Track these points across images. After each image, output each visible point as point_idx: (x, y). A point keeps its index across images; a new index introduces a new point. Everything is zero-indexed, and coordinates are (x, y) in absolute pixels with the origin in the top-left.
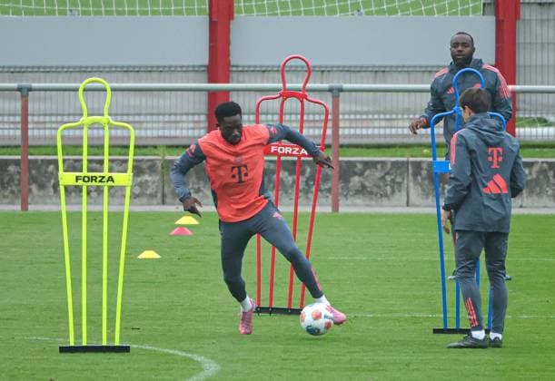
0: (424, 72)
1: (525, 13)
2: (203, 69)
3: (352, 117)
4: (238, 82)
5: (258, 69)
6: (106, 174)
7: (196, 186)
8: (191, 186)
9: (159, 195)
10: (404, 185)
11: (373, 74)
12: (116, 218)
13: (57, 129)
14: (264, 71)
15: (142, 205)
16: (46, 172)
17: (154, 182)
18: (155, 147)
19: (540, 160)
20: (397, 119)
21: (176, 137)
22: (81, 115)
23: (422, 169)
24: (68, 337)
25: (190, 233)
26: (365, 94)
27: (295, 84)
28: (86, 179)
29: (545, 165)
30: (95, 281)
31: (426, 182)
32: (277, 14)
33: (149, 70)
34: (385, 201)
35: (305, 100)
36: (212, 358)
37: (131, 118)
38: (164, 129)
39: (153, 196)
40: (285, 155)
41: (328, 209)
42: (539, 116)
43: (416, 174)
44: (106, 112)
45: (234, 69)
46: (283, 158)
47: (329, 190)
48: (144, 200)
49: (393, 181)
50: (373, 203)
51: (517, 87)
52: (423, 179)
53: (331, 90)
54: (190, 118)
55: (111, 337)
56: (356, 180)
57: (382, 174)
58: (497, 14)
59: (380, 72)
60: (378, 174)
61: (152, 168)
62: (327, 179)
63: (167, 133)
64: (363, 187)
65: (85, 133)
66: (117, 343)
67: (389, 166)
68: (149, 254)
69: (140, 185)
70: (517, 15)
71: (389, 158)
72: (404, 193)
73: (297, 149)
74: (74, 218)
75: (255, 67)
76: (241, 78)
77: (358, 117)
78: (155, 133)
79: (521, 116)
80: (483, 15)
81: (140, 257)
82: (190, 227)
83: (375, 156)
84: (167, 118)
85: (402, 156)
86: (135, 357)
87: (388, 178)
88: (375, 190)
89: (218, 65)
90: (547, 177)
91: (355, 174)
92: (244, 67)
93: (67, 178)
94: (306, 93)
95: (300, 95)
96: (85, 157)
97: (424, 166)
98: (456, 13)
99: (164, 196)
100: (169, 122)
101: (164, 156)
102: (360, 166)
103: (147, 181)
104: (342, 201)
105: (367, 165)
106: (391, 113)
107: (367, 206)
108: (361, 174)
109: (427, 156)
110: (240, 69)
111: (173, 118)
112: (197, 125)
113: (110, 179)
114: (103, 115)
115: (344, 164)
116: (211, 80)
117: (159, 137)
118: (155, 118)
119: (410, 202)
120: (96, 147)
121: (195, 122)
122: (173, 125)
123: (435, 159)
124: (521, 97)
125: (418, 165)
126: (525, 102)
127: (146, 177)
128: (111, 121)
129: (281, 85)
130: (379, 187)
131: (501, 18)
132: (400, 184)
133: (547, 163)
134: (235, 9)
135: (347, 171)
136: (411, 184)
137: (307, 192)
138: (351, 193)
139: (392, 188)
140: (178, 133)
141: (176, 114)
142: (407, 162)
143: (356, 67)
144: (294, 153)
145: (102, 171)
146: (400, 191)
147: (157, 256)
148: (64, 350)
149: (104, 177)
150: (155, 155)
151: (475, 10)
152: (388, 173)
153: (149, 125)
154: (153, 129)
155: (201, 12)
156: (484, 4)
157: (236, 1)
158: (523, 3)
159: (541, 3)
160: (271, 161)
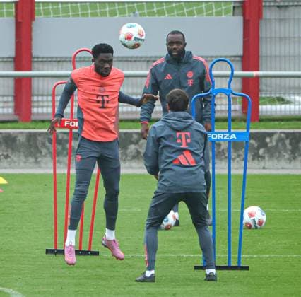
1: (267, 14)
2: (10, 60)
4: (38, 70)
5: (54, 59)
7: (5, 153)
8: (1, 153)
14: (59, 61)
19: (279, 131)
29: (283, 135)
32: (69, 16)
40: (75, 128)
42: (278, 96)
45: (36, 60)
46: (74, 130)
51: (260, 73)
56: (132, 148)
58: (244, 15)
64: (138, 152)
70: (260, 15)
75: (52, 58)
76: (41, 67)
79: (263, 96)
80: (234, 15)
89: (23, 57)
90: (284, 144)
91: (132, 143)
92: (43, 58)
98: (211, 15)
102: (135, 137)
108: (137, 143)
110: (40, 60)
112: (6, 105)
115: (123, 135)
116: (17, 69)
121: (4, 102)
124: (263, 81)
126: (266, 85)
131: (247, 18)
133: (284, 133)
134: (36, 12)
135: (125, 141)
138: (128, 158)
151: (227, 12)
155: (9, 14)
156: (234, 7)
157: (36, 5)
158: (265, 6)
159: (278, 6)
160: (65, 133)
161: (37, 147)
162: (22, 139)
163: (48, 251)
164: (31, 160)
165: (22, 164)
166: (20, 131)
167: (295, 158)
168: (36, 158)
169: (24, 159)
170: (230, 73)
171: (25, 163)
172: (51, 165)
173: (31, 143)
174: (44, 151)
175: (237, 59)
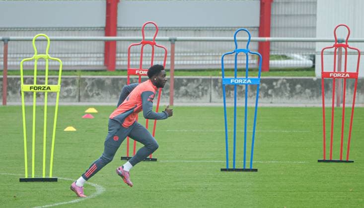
0: (221, 30)
2: (102, 29)
3: (182, 54)
4: (121, 36)
5: (132, 29)
6: (46, 85)
7: (97, 92)
8: (94, 92)
9: (77, 97)
10: (209, 91)
11: (194, 31)
12: (51, 109)
13: (21, 61)
14: (135, 30)
15: (68, 102)
16: (16, 84)
17: (74, 90)
18: (75, 71)
19: (282, 78)
20: (206, 56)
21: (87, 66)
22: (34, 53)
23: (218, 82)
24: (25, 174)
25: (93, 117)
26: (189, 42)
27: (149, 37)
28: (36, 88)
29: (285, 81)
30: (39, 144)
31: (221, 90)
33: (74, 29)
34: (198, 100)
35: (154, 46)
36: (102, 185)
37: (63, 56)
38: (81, 61)
39: (74, 97)
40: (143, 75)
42: (282, 54)
43: (215, 85)
44: (47, 52)
45: (119, 29)
46: (142, 77)
47: (168, 94)
48: (69, 99)
49: (203, 89)
50: (192, 101)
51: (270, 39)
52: (219, 88)
53: (170, 40)
54: (95, 55)
55: (47, 174)
56: (183, 88)
57: (197, 85)
59: (197, 30)
60: (195, 85)
61: (73, 82)
62: (167, 88)
63: (82, 63)
64: (187, 92)
65: (36, 63)
66: (51, 177)
67: (201, 81)
68: (70, 129)
69: (67, 91)
71: (201, 77)
72: (208, 96)
74: (29, 109)
75: (131, 27)
76: (123, 34)
77: (185, 54)
78: (76, 63)
79: (273, 54)
81: (65, 130)
82: (93, 114)
83: (193, 76)
84: (82, 55)
85: (208, 75)
86: (60, 184)
87: (200, 87)
88: (193, 94)
89: (111, 27)
90: (285, 87)
91: (182, 85)
92: (124, 28)
93: (25, 88)
94: (155, 42)
95: (152, 43)
96: (35, 76)
97: (220, 81)
99: (79, 97)
100: (84, 57)
101: (80, 76)
102: (185, 81)
103: (71, 89)
104: (175, 100)
105: (189, 80)
106: (203, 52)
107: (188, 102)
108: (186, 85)
109: (219, 75)
110: (123, 29)
111: (86, 55)
112: (98, 59)
113: (49, 88)
114: (45, 54)
115: (177, 80)
116: (107, 34)
117: (78, 66)
118: (76, 55)
119: (212, 100)
120: (41, 71)
121: (98, 57)
122: (86, 59)
123: (223, 77)
124: (272, 44)
125: (216, 80)
126: (275, 46)
127: (70, 87)
128: (50, 57)
129: (142, 38)
130: (195, 92)
132: (206, 90)
133: (286, 79)
135: (178, 84)
136: (213, 91)
138: (180, 95)
139: (202, 92)
140: (88, 63)
141: (87, 53)
142: (211, 79)
143: (185, 28)
145: (44, 84)
147: (75, 130)
148: (22, 180)
149: (45, 87)
150: (75, 75)
152: (200, 85)
153: (73, 59)
154: (75, 61)
160: (137, 79)
161: (118, 88)
162: (108, 82)
163: (123, 158)
164: (114, 97)
165: (108, 100)
166: (107, 77)
167: (292, 96)
169: (109, 96)
170: (248, 38)
171: (110, 98)
173: (115, 85)
175: (256, 29)
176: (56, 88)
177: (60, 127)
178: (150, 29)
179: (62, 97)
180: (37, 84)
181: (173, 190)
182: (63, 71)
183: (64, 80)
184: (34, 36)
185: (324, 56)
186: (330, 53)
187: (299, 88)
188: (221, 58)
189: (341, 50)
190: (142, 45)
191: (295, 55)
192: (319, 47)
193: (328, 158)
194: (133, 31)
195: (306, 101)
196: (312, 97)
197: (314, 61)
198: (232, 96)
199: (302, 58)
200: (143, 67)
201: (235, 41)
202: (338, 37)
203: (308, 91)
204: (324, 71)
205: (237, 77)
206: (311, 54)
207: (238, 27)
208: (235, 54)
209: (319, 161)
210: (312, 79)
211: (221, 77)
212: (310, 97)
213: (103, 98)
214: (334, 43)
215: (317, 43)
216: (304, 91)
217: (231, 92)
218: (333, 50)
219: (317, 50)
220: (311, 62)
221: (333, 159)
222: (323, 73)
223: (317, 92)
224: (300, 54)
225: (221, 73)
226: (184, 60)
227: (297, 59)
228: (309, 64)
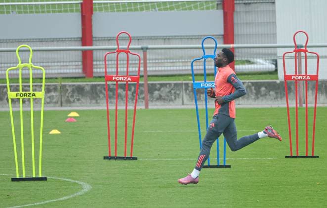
0: (188, 38)
1: (238, 8)
2: (79, 39)
3: (154, 61)
4: (96, 45)
5: (106, 39)
6: (31, 92)
7: (78, 97)
8: (75, 97)
9: (60, 102)
10: (181, 95)
11: (163, 40)
12: (37, 114)
13: (6, 70)
14: (109, 39)
15: (51, 107)
16: (3, 92)
17: (57, 96)
18: (57, 78)
19: (247, 81)
20: (176, 62)
21: (67, 73)
22: (18, 63)
23: (189, 87)
24: (16, 174)
25: (75, 120)
26: (160, 50)
27: (124, 46)
28: (22, 95)
29: (250, 84)
30: (28, 146)
31: (192, 93)
32: (115, 11)
33: (53, 40)
34: (171, 103)
35: (129, 54)
36: (88, 182)
37: (44, 64)
38: (61, 69)
39: (56, 102)
40: (119, 81)
41: (144, 108)
42: (246, 59)
43: (186, 89)
44: (30, 61)
45: (94, 39)
46: (119, 83)
47: (144, 98)
48: (52, 105)
49: (175, 93)
50: (166, 104)
51: (235, 45)
52: (190, 92)
53: (142, 48)
54: (74, 64)
55: (37, 173)
56: (156, 93)
57: (170, 89)
58: (223, 9)
59: (167, 39)
60: (168, 90)
61: (55, 89)
62: (142, 92)
63: (62, 71)
64: (160, 96)
65: (20, 72)
66: (40, 176)
67: (173, 85)
68: (55, 132)
69: (50, 97)
70: (233, 9)
71: (172, 81)
72: (181, 99)
73: (126, 78)
74: (17, 115)
75: (105, 37)
76: (98, 43)
77: (157, 61)
78: (56, 72)
79: (237, 59)
80: (217, 9)
81: (50, 133)
82: (75, 117)
83: (166, 81)
84: (62, 64)
85: (179, 80)
86: (49, 183)
87: (173, 91)
88: (166, 97)
89: (86, 37)
90: (251, 90)
91: (156, 90)
92: (99, 38)
93: (12, 95)
94: (129, 50)
95: (127, 51)
96: (21, 84)
97: (190, 85)
98: (203, 9)
99: (62, 103)
100: (63, 66)
101: (61, 83)
102: (158, 86)
103: (53, 96)
104: (150, 104)
105: (162, 85)
106: (173, 59)
107: (162, 105)
108: (159, 90)
109: (190, 80)
110: (97, 39)
111: (65, 64)
112: (77, 67)
113: (34, 94)
114: (28, 63)
115: (150, 85)
116: (83, 44)
117: (58, 74)
118: (56, 64)
119: (184, 104)
120: (26, 79)
121: (76, 66)
122: (65, 67)
123: (194, 82)
124: (237, 50)
125: (187, 85)
126: (239, 53)
127: (53, 93)
128: (33, 66)
129: (116, 47)
130: (168, 96)
131: (226, 11)
132: (178, 94)
133: (251, 82)
134: (94, 9)
135: (152, 89)
136: (184, 94)
137: (132, 100)
138: (155, 99)
139: (175, 96)
140: (68, 71)
141: (66, 62)
142: (182, 84)
143: (155, 37)
144: (124, 80)
145: (29, 91)
146: (178, 97)
147: (59, 132)
148: (14, 180)
149: (30, 94)
150: (56, 82)
151: (213, 7)
152: (172, 89)
153: (54, 68)
154: (55, 69)
155: (77, 11)
156: (217, 5)
157: (94, 5)
158: (237, 3)
159: (245, 4)
160: (114, 84)
161: (97, 93)
162: (87, 88)
163: (105, 158)
164: (94, 101)
165: (88, 104)
166: (86, 83)
167: (258, 98)
168: (97, 100)
169: (89, 101)
170: (214, 45)
171: (90, 103)
172: (106, 104)
173: (94, 91)
174: (102, 96)
175: (220, 37)
176: (40, 94)
177: (46, 130)
178: (124, 39)
179: (46, 103)
180: (23, 90)
181: (154, 187)
182: (46, 78)
183: (47, 87)
184: (17, 46)
185: (285, 60)
186: (291, 58)
187: (264, 90)
188: (190, 64)
189: (301, 55)
190: (116, 54)
191: (258, 60)
192: (280, 52)
193: (295, 154)
194: (107, 41)
195: (270, 102)
196: (276, 98)
197: (276, 66)
198: (202, 99)
199: (264, 63)
200: (119, 74)
201: (203, 48)
202: (298, 43)
203: (272, 93)
204: (287, 74)
205: (207, 82)
206: (272, 58)
207: (204, 36)
208: (203, 60)
209: (287, 157)
210: (275, 82)
211: (192, 82)
212: (274, 98)
213: (83, 103)
214: (294, 48)
215: (278, 48)
216: (269, 93)
217: (202, 95)
218: (293, 54)
219: (278, 55)
220: (273, 66)
221: (299, 155)
222: (285, 76)
223: (281, 94)
224: (263, 59)
225: (191, 78)
226: (156, 67)
227: (260, 64)
228: (272, 69)
